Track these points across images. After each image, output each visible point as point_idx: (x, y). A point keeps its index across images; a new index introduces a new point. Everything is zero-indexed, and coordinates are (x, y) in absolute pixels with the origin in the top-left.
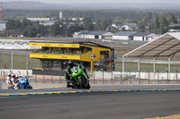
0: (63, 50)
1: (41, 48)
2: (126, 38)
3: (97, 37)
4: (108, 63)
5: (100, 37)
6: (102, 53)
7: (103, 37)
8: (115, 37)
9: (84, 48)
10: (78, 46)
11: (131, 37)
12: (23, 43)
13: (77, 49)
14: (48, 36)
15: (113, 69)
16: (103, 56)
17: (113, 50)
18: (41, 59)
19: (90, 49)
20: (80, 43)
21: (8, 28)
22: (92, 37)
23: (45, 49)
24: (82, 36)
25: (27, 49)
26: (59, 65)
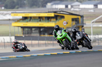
0: (40, 19)
1: (21, 17)
2: (91, 6)
3: (67, 6)
4: (79, 28)
5: (69, 6)
6: (73, 20)
7: (72, 7)
9: (58, 16)
10: (52, 15)
11: (96, 6)
12: (6, 14)
13: (52, 17)
16: (74, 23)
17: (82, 17)
18: (22, 27)
19: (63, 17)
22: (62, 6)
23: (25, 18)
24: (54, 7)
25: (10, 20)
26: (38, 31)
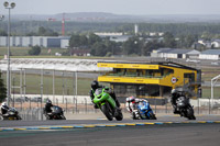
0: (139, 72)
1: (111, 69)
2: (215, 57)
3: (180, 56)
4: (193, 87)
5: (184, 56)
6: (186, 75)
7: (187, 56)
8: (202, 56)
9: (164, 70)
10: (157, 67)
12: (90, 64)
13: (156, 71)
14: (120, 55)
15: (200, 96)
16: (187, 80)
17: (199, 72)
18: (112, 83)
19: (172, 71)
20: (160, 64)
21: (71, 45)
22: (174, 56)
23: (117, 71)
24: (162, 55)
25: (95, 72)
26: (134, 90)
